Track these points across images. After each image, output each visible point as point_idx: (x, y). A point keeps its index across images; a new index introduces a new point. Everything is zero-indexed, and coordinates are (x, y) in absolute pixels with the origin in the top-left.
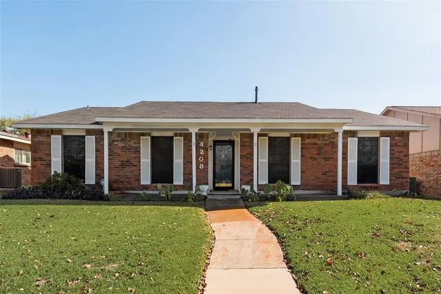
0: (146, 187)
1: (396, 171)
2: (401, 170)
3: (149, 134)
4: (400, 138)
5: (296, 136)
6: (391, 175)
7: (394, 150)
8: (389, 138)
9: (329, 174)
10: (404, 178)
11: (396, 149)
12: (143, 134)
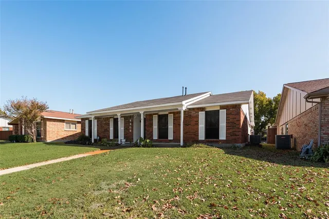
0: (111, 140)
1: (231, 131)
2: (234, 130)
3: (113, 117)
4: (234, 109)
5: (171, 113)
6: (227, 133)
7: (229, 117)
8: (225, 110)
9: (188, 134)
10: (236, 135)
11: (231, 117)
12: (111, 118)
